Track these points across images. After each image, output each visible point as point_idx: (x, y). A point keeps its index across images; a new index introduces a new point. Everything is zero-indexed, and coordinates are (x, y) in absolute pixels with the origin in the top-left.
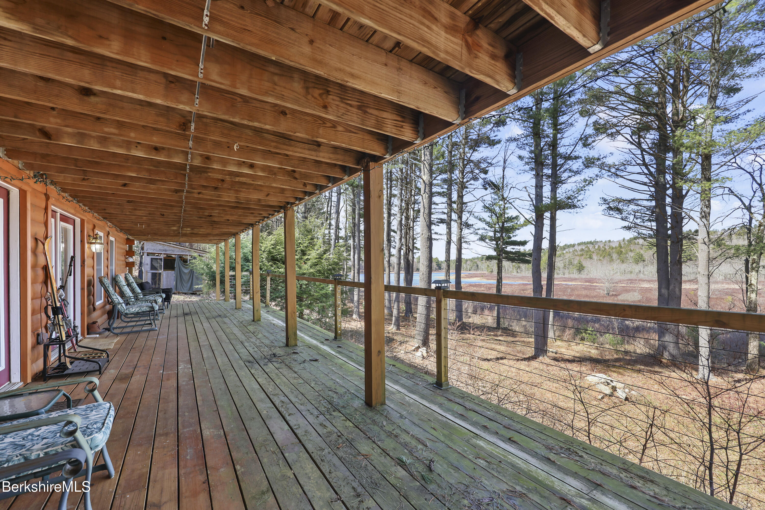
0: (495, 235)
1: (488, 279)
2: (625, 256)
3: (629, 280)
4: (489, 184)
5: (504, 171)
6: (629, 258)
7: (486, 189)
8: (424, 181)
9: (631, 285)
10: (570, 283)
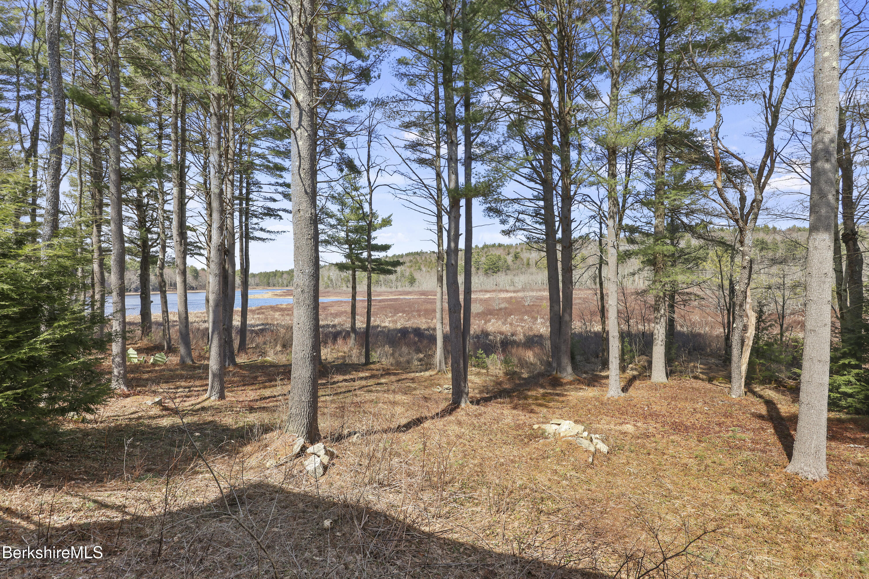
0: (347, 236)
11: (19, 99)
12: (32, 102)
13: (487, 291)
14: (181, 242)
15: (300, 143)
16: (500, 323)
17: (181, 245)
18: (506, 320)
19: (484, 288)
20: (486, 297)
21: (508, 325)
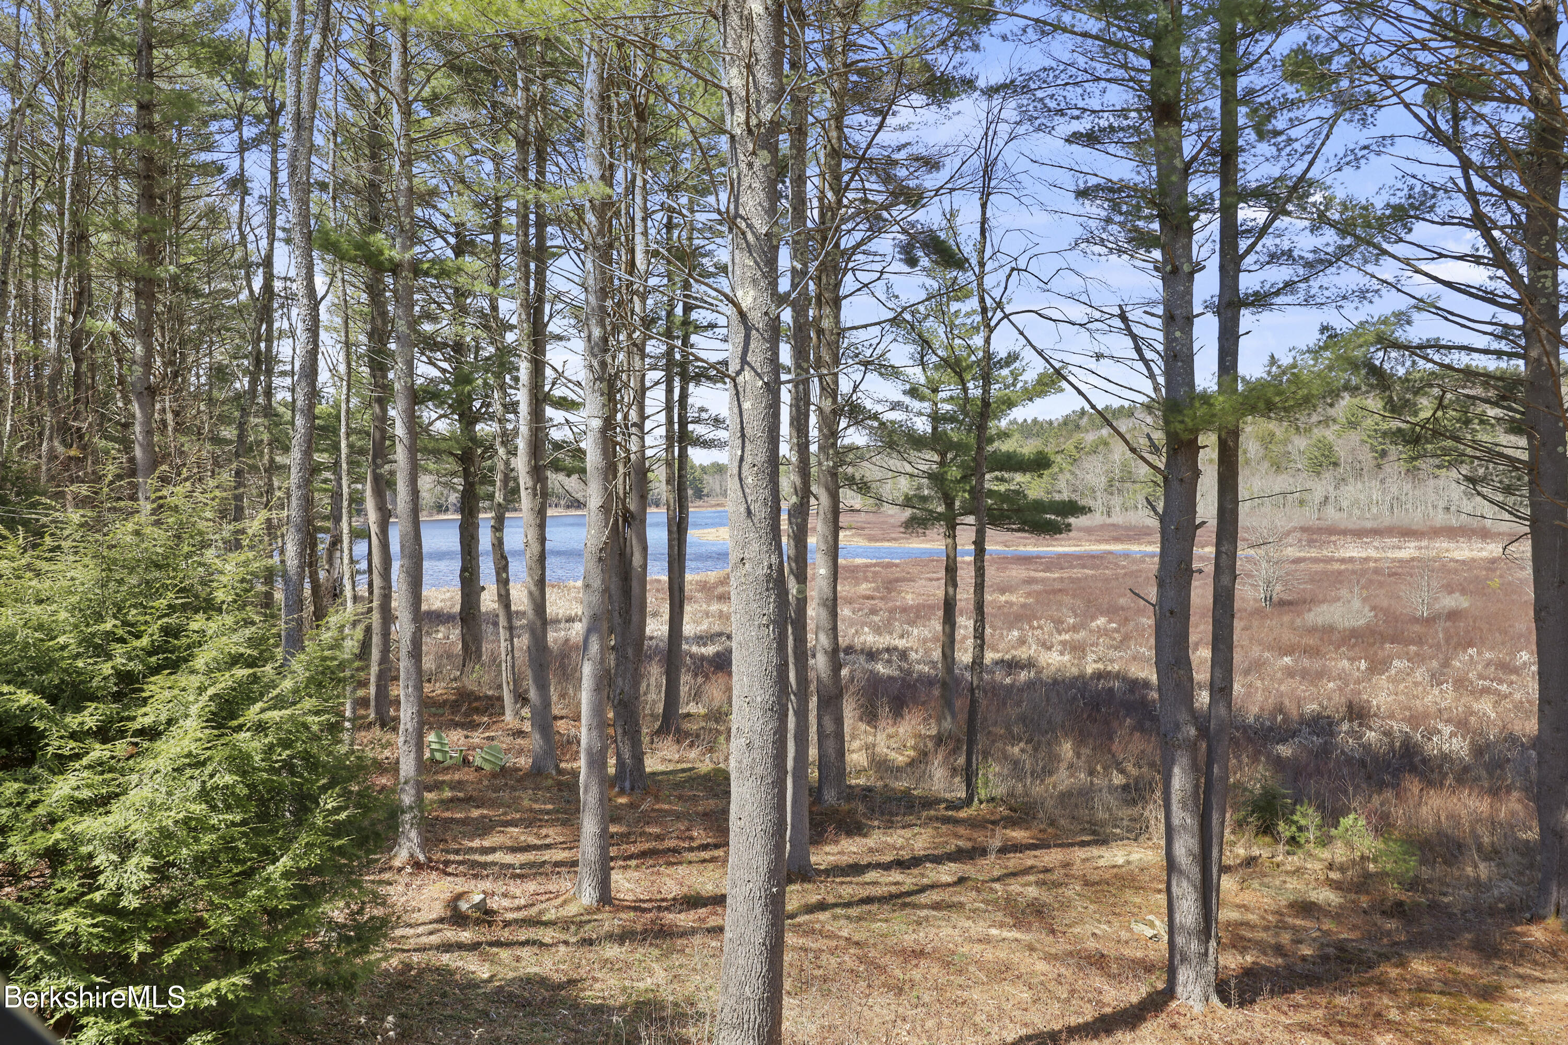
0: (935, 429)
1: (871, 539)
2: (1282, 448)
3: (1304, 529)
4: (925, 246)
5: (984, 206)
6: (1295, 455)
7: (912, 262)
8: (742, 315)
9: (1314, 553)
10: (1135, 548)
11: (243, 147)
12: (265, 147)
13: (1407, 533)
14: (535, 489)
15: (746, 405)
16: (1420, 674)
17: (535, 495)
18: (1446, 664)
19: (1400, 518)
20: (1404, 554)
21: (1448, 687)
